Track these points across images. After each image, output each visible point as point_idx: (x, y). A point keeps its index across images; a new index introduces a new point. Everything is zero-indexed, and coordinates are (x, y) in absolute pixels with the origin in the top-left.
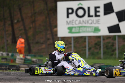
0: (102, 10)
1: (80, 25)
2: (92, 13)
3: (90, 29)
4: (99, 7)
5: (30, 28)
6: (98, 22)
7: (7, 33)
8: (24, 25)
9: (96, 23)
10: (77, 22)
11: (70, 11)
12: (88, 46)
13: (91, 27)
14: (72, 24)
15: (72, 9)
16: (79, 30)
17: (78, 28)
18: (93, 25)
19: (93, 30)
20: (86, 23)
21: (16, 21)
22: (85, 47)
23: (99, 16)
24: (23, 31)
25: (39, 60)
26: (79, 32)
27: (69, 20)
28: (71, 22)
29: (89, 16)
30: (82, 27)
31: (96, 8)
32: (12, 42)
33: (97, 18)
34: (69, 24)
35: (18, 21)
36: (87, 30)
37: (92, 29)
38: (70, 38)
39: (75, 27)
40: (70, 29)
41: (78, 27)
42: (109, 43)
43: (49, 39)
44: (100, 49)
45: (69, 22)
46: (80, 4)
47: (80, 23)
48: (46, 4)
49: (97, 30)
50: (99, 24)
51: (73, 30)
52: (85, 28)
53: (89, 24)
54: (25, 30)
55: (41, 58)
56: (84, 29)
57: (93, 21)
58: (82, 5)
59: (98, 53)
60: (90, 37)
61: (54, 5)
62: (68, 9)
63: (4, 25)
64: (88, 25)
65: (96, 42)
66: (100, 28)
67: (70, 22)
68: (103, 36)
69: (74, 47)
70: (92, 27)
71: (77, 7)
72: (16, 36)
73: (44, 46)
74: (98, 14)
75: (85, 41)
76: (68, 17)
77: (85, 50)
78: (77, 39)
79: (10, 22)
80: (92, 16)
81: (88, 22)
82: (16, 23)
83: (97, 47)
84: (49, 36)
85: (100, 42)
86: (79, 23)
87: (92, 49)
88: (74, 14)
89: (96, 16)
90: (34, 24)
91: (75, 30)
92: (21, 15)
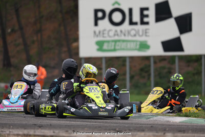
0: (152, 13)
1: (116, 38)
2: (136, 17)
3: (132, 45)
4: (147, 9)
5: (33, 42)
6: (146, 33)
8: (23, 36)
9: (142, 35)
10: (112, 34)
11: (100, 14)
12: (130, 73)
13: (133, 41)
14: (103, 37)
15: (103, 11)
16: (115, 46)
17: (113, 44)
18: (138, 38)
19: (138, 47)
20: (126, 34)
21: (9, 30)
22: (125, 74)
23: (147, 23)
24: (22, 47)
26: (115, 50)
27: (97, 29)
29: (131, 23)
30: (119, 41)
31: (142, 10)
32: (4, 65)
33: (145, 27)
34: (97, 36)
35: (13, 31)
36: (129, 46)
37: (136, 46)
38: (100, 59)
39: (108, 42)
40: (100, 45)
41: (113, 41)
42: (164, 68)
44: (149, 78)
45: (97, 32)
46: (116, 3)
47: (116, 34)
48: (60, 2)
49: (144, 46)
50: (148, 36)
51: (105, 47)
52: (125, 43)
53: (131, 36)
54: (25, 44)
56: (123, 45)
57: (138, 32)
58: (119, 4)
59: (145, 85)
60: (132, 58)
62: (96, 11)
64: (130, 38)
65: (142, 66)
66: (149, 43)
67: (100, 32)
68: (154, 57)
70: (136, 41)
71: (112, 8)
72: (10, 54)
73: (56, 72)
74: (146, 20)
75: (124, 65)
76: (96, 24)
77: (125, 79)
78: (111, 61)
80: (136, 24)
81: (129, 33)
82: (10, 34)
83: (144, 74)
85: (150, 66)
86: (115, 35)
87: (136, 78)
88: (107, 19)
89: (143, 23)
90: (39, 35)
91: (108, 46)
92: (19, 21)
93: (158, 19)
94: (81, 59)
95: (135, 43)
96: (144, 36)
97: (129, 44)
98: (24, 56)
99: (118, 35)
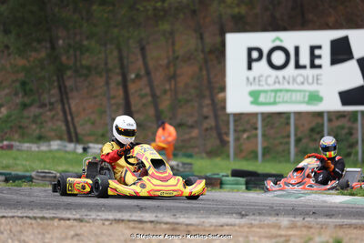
0: (326, 53)
1: (277, 87)
2: (305, 59)
3: (299, 97)
4: (320, 47)
5: (165, 92)
6: (317, 79)
7: (113, 102)
8: (151, 84)
9: (312, 83)
10: (271, 81)
11: (255, 55)
12: (296, 135)
13: (300, 91)
14: (259, 85)
15: (260, 51)
16: (275, 97)
17: (273, 94)
18: (306, 87)
19: (306, 99)
20: (291, 82)
21: (133, 76)
22: (289, 136)
23: (320, 67)
24: (150, 99)
25: (184, 164)
26: (274, 103)
27: (251, 74)
28: (257, 80)
29: (298, 66)
30: (281, 91)
33: (316, 71)
34: (251, 84)
35: (138, 76)
36: (294, 98)
37: (304, 95)
38: (255, 115)
39: (266, 92)
40: (255, 96)
41: (272, 91)
42: (342, 128)
43: (206, 118)
45: (251, 79)
46: (278, 39)
47: (277, 81)
48: (202, 38)
49: (315, 98)
50: (321, 84)
51: (262, 99)
52: (289, 94)
53: (297, 83)
54: (154, 95)
55: (188, 160)
57: (306, 78)
58: (281, 41)
60: (298, 114)
61: (218, 39)
62: (250, 50)
63: (107, 83)
64: (295, 87)
65: (313, 125)
66: (321, 94)
67: (254, 79)
68: (329, 113)
69: (264, 135)
70: (305, 91)
71: (271, 45)
72: (133, 109)
73: (195, 133)
74: (317, 62)
75: (288, 124)
76: (250, 68)
77: (288, 143)
78: (269, 117)
79: (119, 78)
80: (304, 67)
81: (294, 80)
82: (133, 81)
84: (206, 111)
85: (323, 125)
86: (275, 83)
87: (304, 141)
88: (264, 60)
89: (313, 66)
90: (173, 82)
91: (266, 98)
92: (145, 64)
93: (334, 61)
94: (229, 115)
95: (302, 93)
96: (315, 84)
97: (294, 94)
98: (151, 111)
99: (279, 82)
